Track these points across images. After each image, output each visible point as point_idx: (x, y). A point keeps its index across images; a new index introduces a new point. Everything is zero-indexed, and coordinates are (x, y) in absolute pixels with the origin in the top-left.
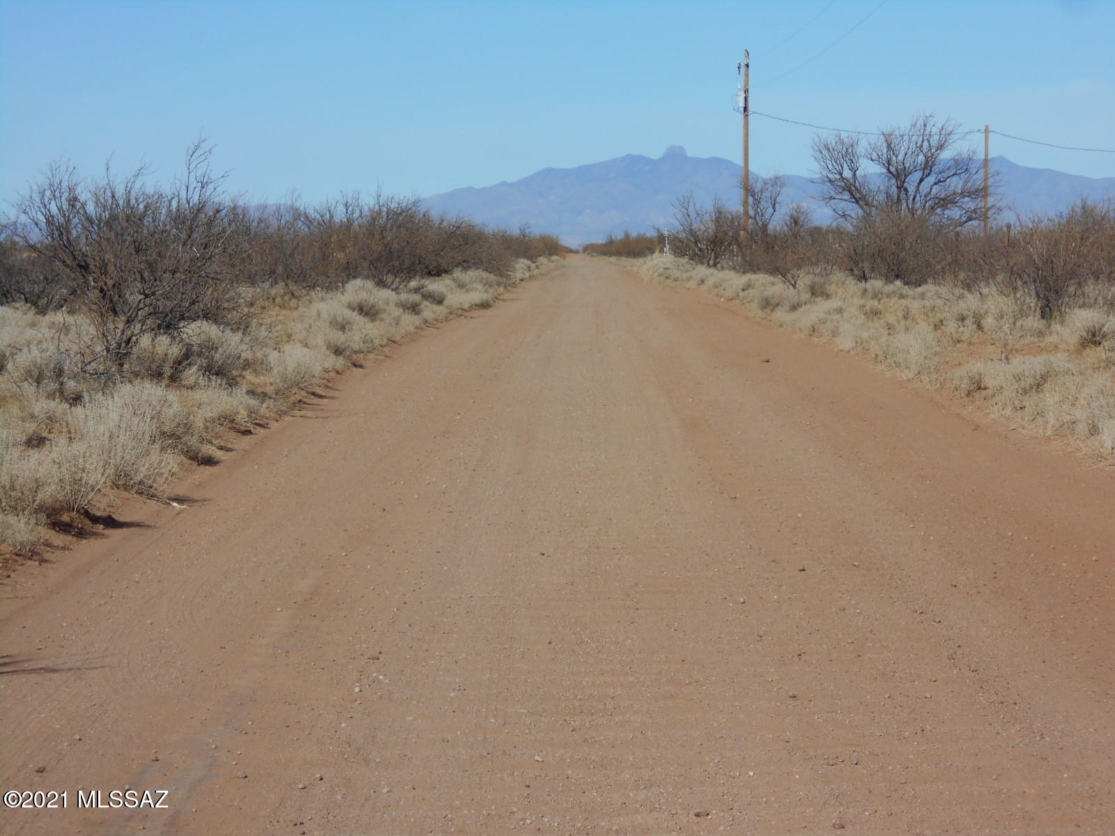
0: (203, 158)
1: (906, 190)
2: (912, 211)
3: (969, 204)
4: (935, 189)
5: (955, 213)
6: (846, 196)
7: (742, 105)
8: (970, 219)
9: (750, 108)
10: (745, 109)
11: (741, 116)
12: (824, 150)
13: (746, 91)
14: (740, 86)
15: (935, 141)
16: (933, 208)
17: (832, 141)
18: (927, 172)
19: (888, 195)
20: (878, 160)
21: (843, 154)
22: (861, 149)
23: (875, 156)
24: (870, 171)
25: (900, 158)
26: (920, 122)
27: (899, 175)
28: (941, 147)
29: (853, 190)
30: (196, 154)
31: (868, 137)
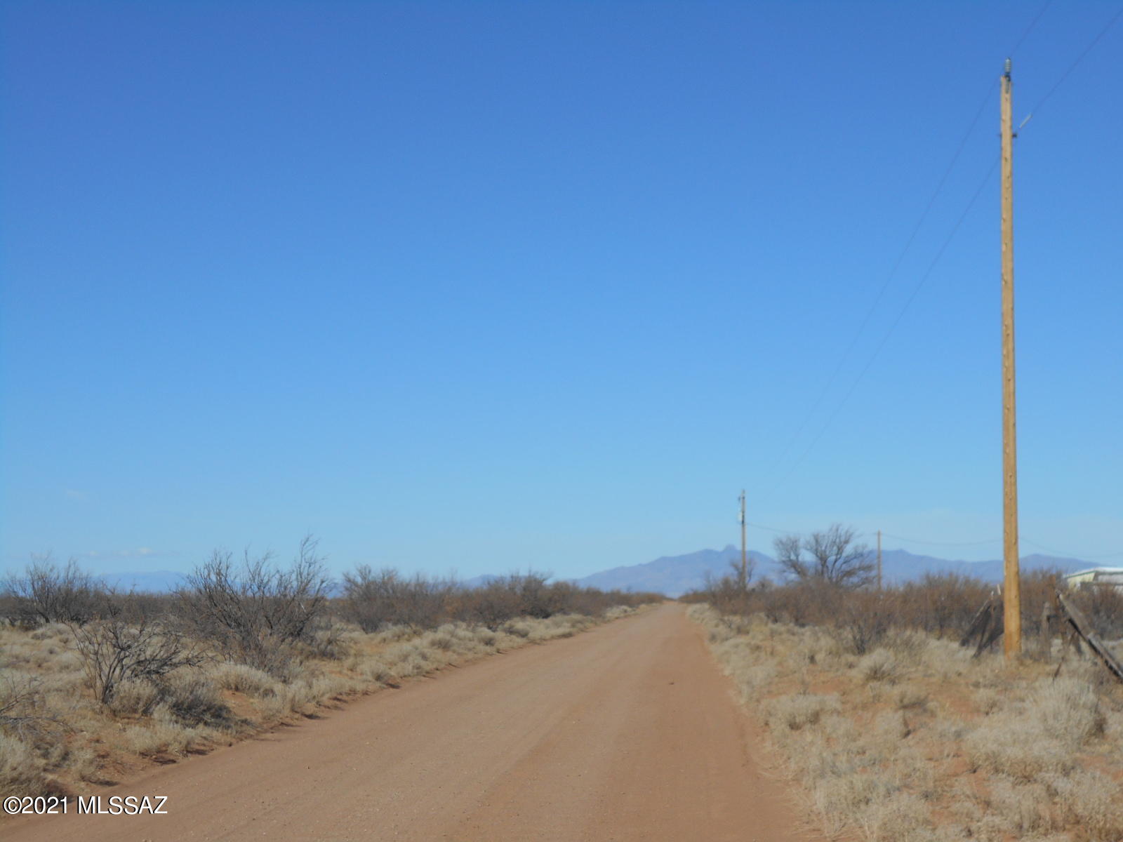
0: (311, 546)
1: (827, 567)
2: (830, 578)
3: (862, 574)
4: (844, 566)
5: (855, 579)
6: (793, 570)
7: (740, 519)
8: (863, 583)
9: (747, 521)
10: (743, 522)
11: (740, 526)
12: (780, 544)
13: (743, 512)
14: (740, 509)
15: (843, 539)
16: (842, 577)
17: (784, 540)
18: (839, 556)
19: (817, 571)
20: (810, 550)
21: (790, 546)
22: (801, 542)
23: (809, 547)
24: (807, 557)
25: (823, 548)
26: (834, 528)
27: (823, 559)
28: (847, 542)
29: (796, 566)
30: (307, 544)
31: (805, 536)
